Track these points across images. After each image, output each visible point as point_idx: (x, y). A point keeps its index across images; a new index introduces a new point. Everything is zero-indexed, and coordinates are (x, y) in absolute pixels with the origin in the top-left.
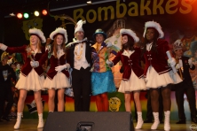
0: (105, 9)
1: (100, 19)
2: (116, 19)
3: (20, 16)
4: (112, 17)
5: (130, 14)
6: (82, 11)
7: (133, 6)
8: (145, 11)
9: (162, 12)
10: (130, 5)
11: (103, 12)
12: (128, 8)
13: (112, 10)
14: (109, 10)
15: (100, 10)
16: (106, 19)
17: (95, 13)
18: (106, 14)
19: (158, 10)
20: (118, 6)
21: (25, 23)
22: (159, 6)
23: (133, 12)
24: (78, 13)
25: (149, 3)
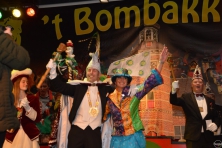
0: (126, 10)
1: (117, 26)
2: (142, 26)
4: (137, 24)
5: (165, 20)
6: (88, 11)
7: (170, 7)
8: (190, 16)
10: (165, 5)
11: (122, 15)
12: (163, 11)
13: (137, 12)
14: (132, 12)
16: (127, 26)
17: (109, 15)
18: (127, 18)
20: (146, 7)
22: (212, 9)
23: (170, 16)
24: (82, 15)
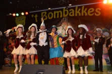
0: (58, 12)
1: (55, 17)
2: (63, 17)
3: (14, 15)
4: (61, 16)
5: (70, 15)
6: (46, 13)
7: (72, 11)
8: (78, 14)
9: (86, 15)
10: (70, 10)
11: (56, 14)
12: (69, 12)
13: (61, 13)
15: (55, 12)
16: (58, 17)
17: (52, 14)
18: (58, 15)
19: (84, 13)
20: (64, 11)
21: (16, 18)
22: (85, 12)
23: (72, 14)
24: (44, 14)
25: (80, 9)
